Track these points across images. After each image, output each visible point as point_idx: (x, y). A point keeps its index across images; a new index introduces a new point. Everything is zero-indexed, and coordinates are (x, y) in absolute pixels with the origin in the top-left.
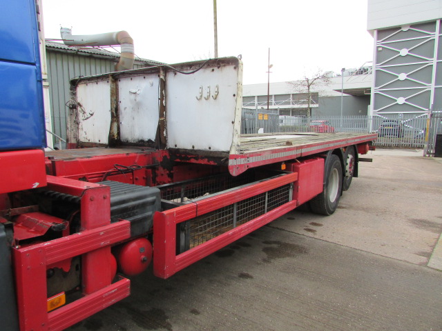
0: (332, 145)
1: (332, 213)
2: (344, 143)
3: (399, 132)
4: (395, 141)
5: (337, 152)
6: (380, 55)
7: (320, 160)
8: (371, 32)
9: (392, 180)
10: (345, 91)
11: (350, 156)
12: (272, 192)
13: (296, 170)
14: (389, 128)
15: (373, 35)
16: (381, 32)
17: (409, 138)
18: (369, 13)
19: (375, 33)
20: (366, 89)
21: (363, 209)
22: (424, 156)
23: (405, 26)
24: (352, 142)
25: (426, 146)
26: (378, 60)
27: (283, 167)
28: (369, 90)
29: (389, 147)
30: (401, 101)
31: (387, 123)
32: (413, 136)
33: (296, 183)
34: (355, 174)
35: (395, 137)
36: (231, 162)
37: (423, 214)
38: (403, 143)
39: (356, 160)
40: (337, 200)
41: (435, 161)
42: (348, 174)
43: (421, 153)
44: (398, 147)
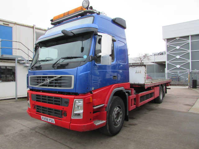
0: (160, 83)
1: (161, 103)
2: (163, 83)
3: (178, 79)
4: (177, 83)
5: (162, 85)
6: (168, 48)
7: (158, 87)
8: (164, 40)
9: (178, 95)
10: (156, 63)
11: (164, 87)
12: (150, 94)
13: (154, 89)
14: (174, 77)
15: (165, 41)
16: (168, 40)
17: (183, 81)
18: (163, 32)
19: (166, 40)
20: (163, 62)
21: (170, 102)
22: (189, 88)
23: (177, 37)
24: (165, 82)
25: (189, 84)
26: (168, 51)
27: (152, 88)
28: (165, 62)
29: (175, 85)
30: (178, 66)
31: (173, 76)
32: (184, 81)
33: (154, 92)
34: (166, 92)
35: (177, 81)
36: (145, 86)
37: (187, 103)
38: (181, 83)
39: (166, 88)
40: (162, 99)
41: (193, 90)
42: (164, 92)
43: (187, 87)
44: (178, 85)
